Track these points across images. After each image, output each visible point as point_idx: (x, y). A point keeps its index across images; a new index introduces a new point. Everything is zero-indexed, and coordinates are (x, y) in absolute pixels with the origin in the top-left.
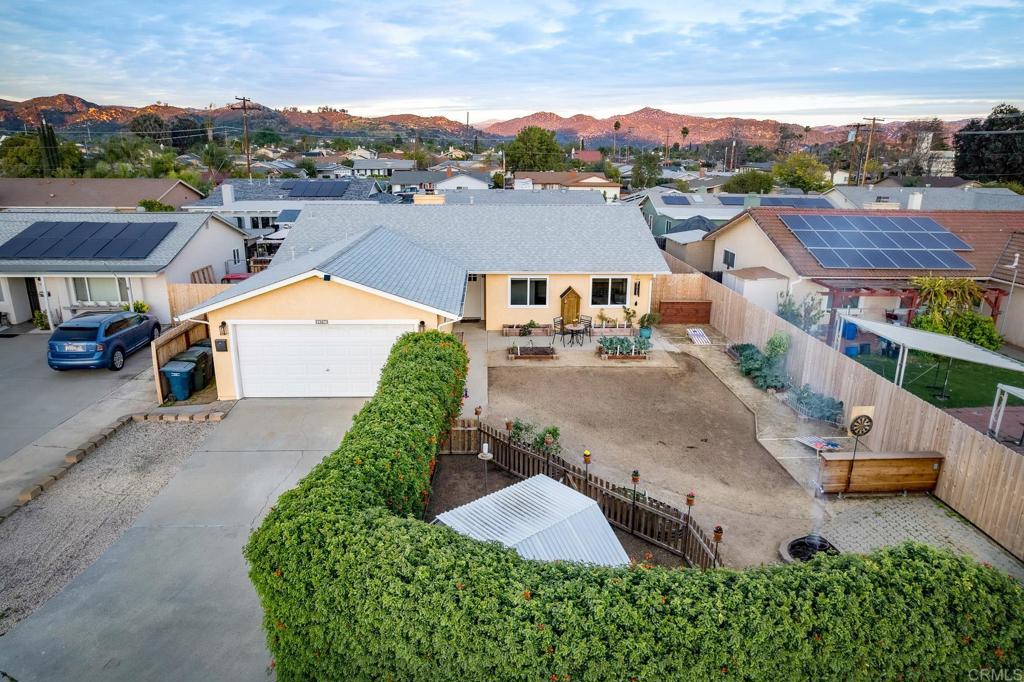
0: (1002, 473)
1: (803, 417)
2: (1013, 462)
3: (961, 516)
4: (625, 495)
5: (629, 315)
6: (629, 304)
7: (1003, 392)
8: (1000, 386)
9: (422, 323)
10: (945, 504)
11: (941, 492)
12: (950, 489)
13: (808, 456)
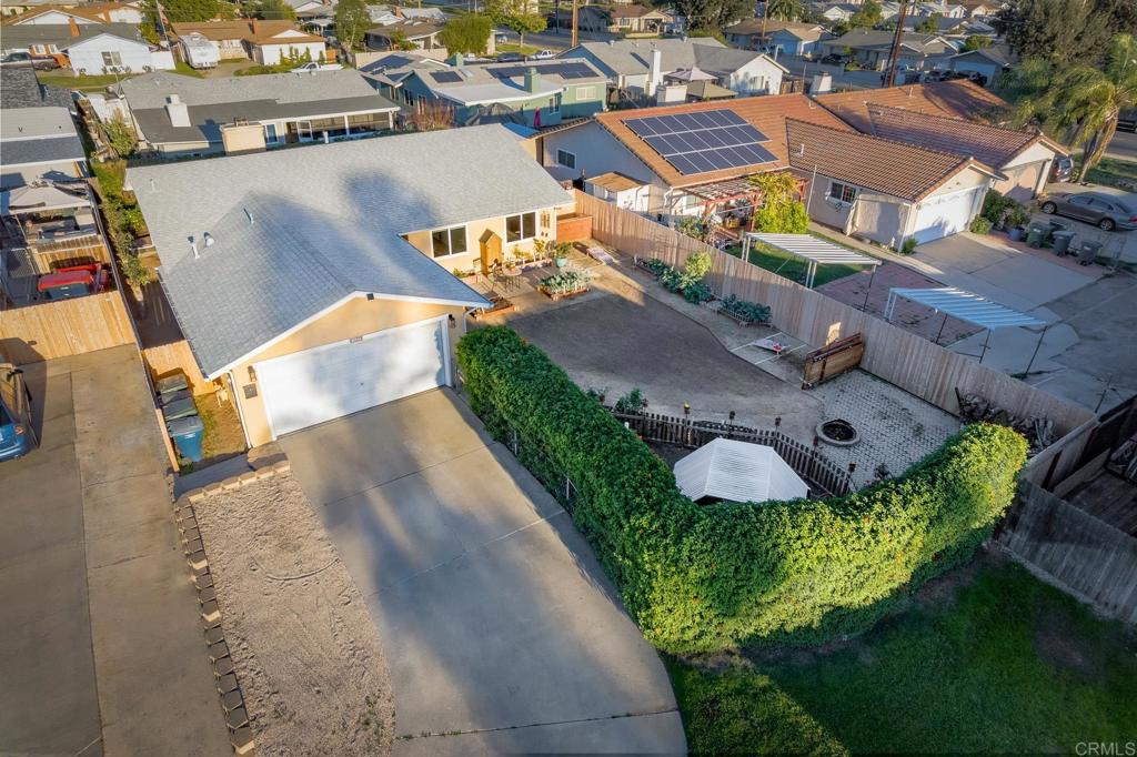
0: (910, 350)
1: (744, 323)
2: (918, 342)
3: (881, 379)
4: (705, 426)
5: (539, 246)
6: (538, 236)
7: (893, 293)
8: (892, 289)
9: (450, 316)
10: (867, 373)
11: (865, 365)
12: (871, 362)
13: (772, 357)
